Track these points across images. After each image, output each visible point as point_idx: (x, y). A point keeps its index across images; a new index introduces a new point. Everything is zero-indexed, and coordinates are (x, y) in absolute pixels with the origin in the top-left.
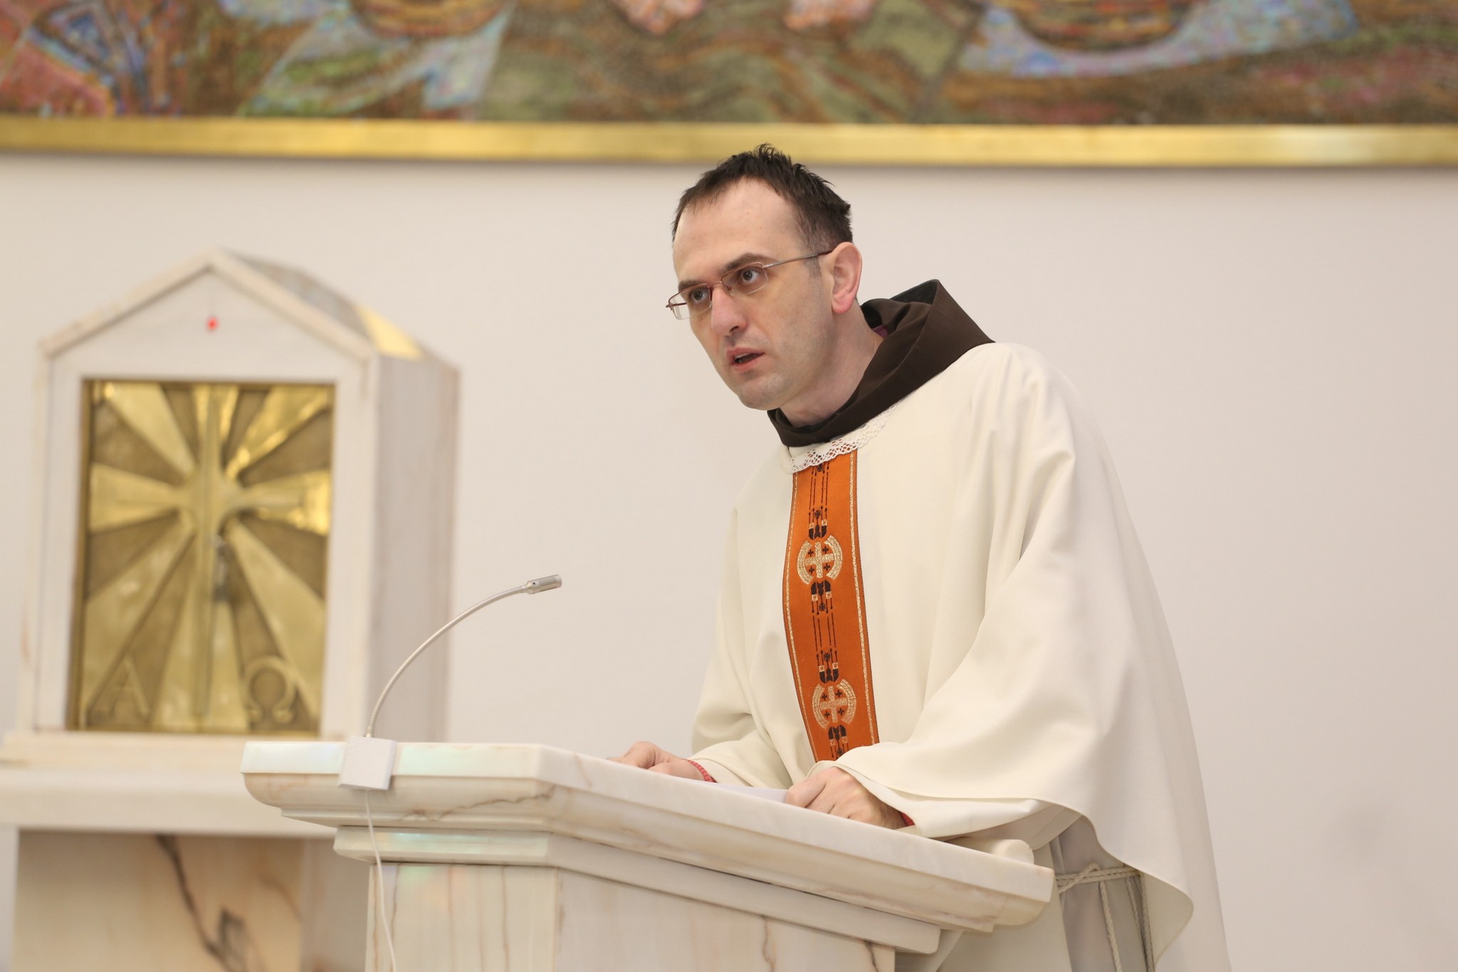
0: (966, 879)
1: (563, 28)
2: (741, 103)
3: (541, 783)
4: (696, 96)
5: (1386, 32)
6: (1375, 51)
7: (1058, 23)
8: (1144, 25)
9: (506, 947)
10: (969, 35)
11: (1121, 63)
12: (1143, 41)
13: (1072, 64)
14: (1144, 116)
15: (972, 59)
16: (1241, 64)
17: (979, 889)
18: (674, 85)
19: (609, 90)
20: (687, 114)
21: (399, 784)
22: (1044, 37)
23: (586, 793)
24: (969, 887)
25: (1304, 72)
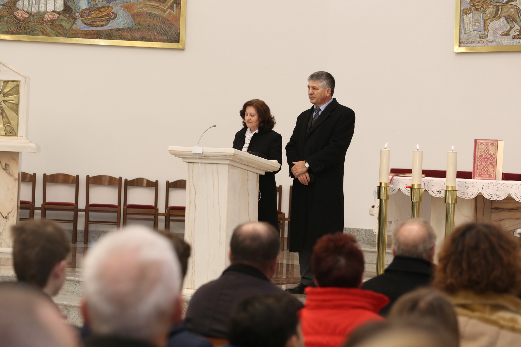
0: (273, 165)
1: (5, 18)
2: (36, 32)
3: (234, 153)
4: (28, 31)
5: (140, 27)
6: (138, 30)
7: (88, 22)
8: (102, 23)
9: (218, 174)
10: (74, 23)
11: (99, 29)
12: (102, 26)
13: (91, 29)
14: (98, 38)
15: (74, 27)
16: (117, 30)
17: (274, 166)
18: (24, 28)
19: (13, 29)
20: (26, 34)
21: (204, 153)
22: (86, 24)
23: (238, 155)
24: (273, 166)
25: (128, 32)
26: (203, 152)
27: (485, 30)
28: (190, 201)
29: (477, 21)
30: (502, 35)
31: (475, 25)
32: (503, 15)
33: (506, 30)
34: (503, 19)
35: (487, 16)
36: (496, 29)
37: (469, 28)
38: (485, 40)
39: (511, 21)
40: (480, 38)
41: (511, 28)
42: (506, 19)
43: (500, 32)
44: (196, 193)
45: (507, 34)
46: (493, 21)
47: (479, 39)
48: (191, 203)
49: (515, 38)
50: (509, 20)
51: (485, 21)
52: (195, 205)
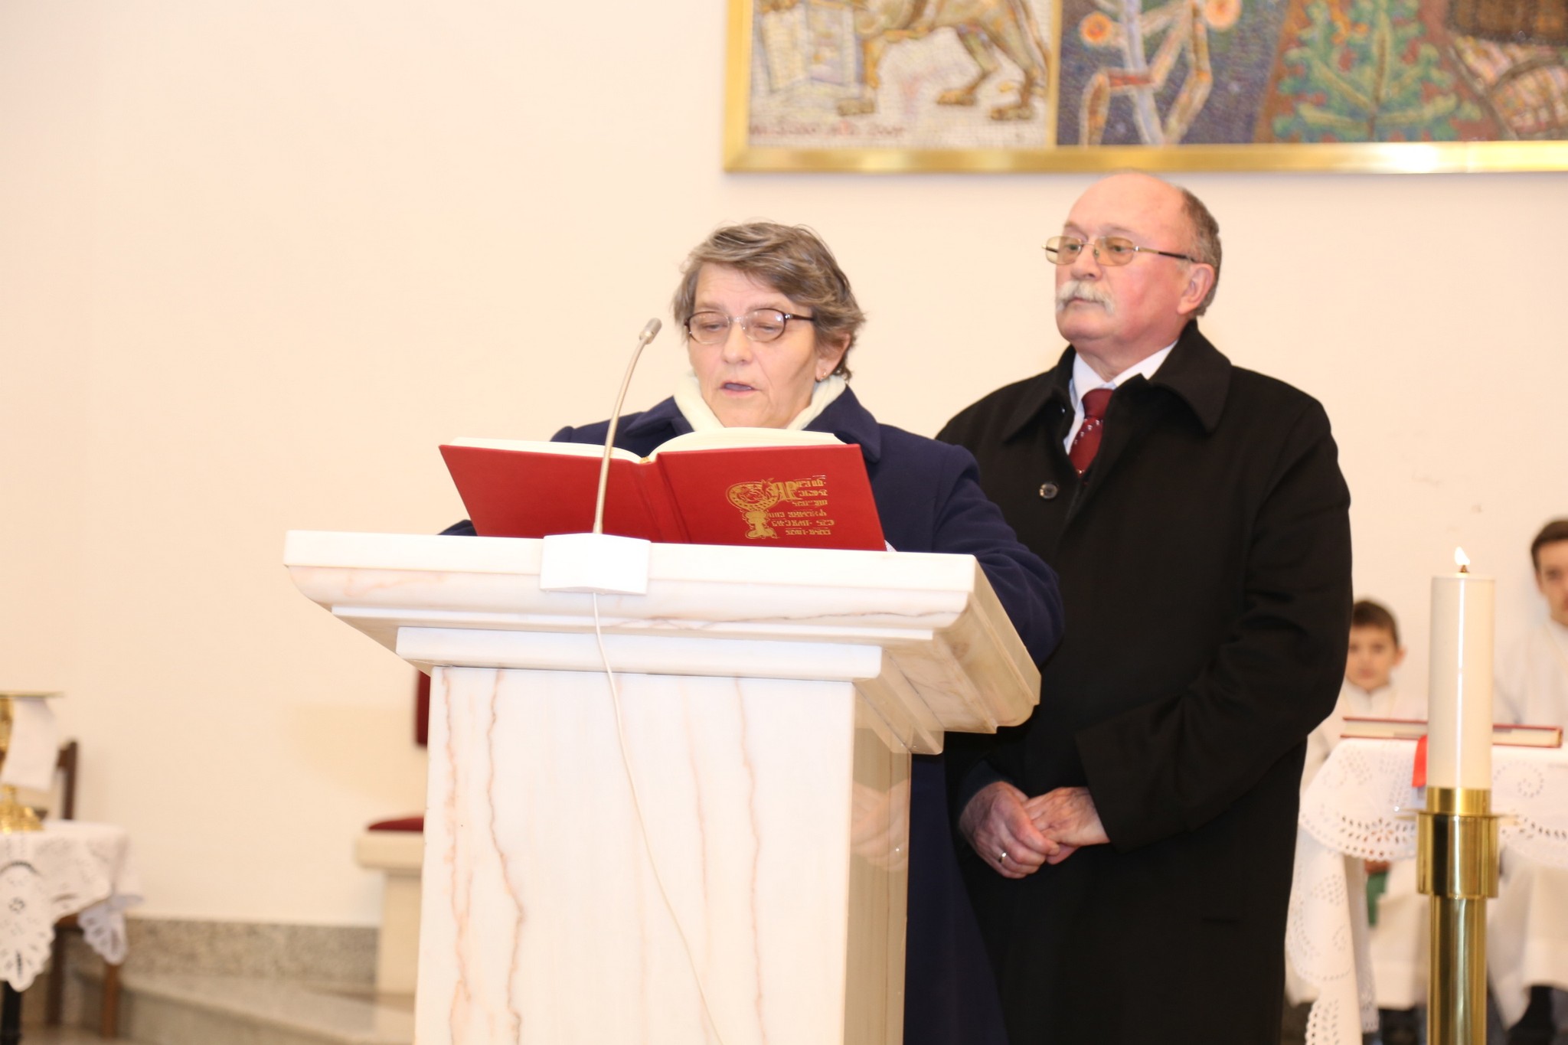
26: (650, 580)
27: (863, 79)
28: (463, 982)
29: (827, 39)
30: (943, 102)
31: (816, 58)
32: (948, 16)
33: (958, 82)
34: (946, 38)
35: (870, 23)
36: (916, 79)
37: (791, 68)
38: (862, 123)
39: (984, 45)
40: (842, 112)
41: (984, 76)
42: (962, 36)
43: (930, 91)
44: (520, 921)
45: (966, 99)
46: (897, 42)
47: (833, 118)
48: (469, 998)
49: (1000, 115)
50: (974, 43)
51: (863, 44)
52: (518, 1017)
